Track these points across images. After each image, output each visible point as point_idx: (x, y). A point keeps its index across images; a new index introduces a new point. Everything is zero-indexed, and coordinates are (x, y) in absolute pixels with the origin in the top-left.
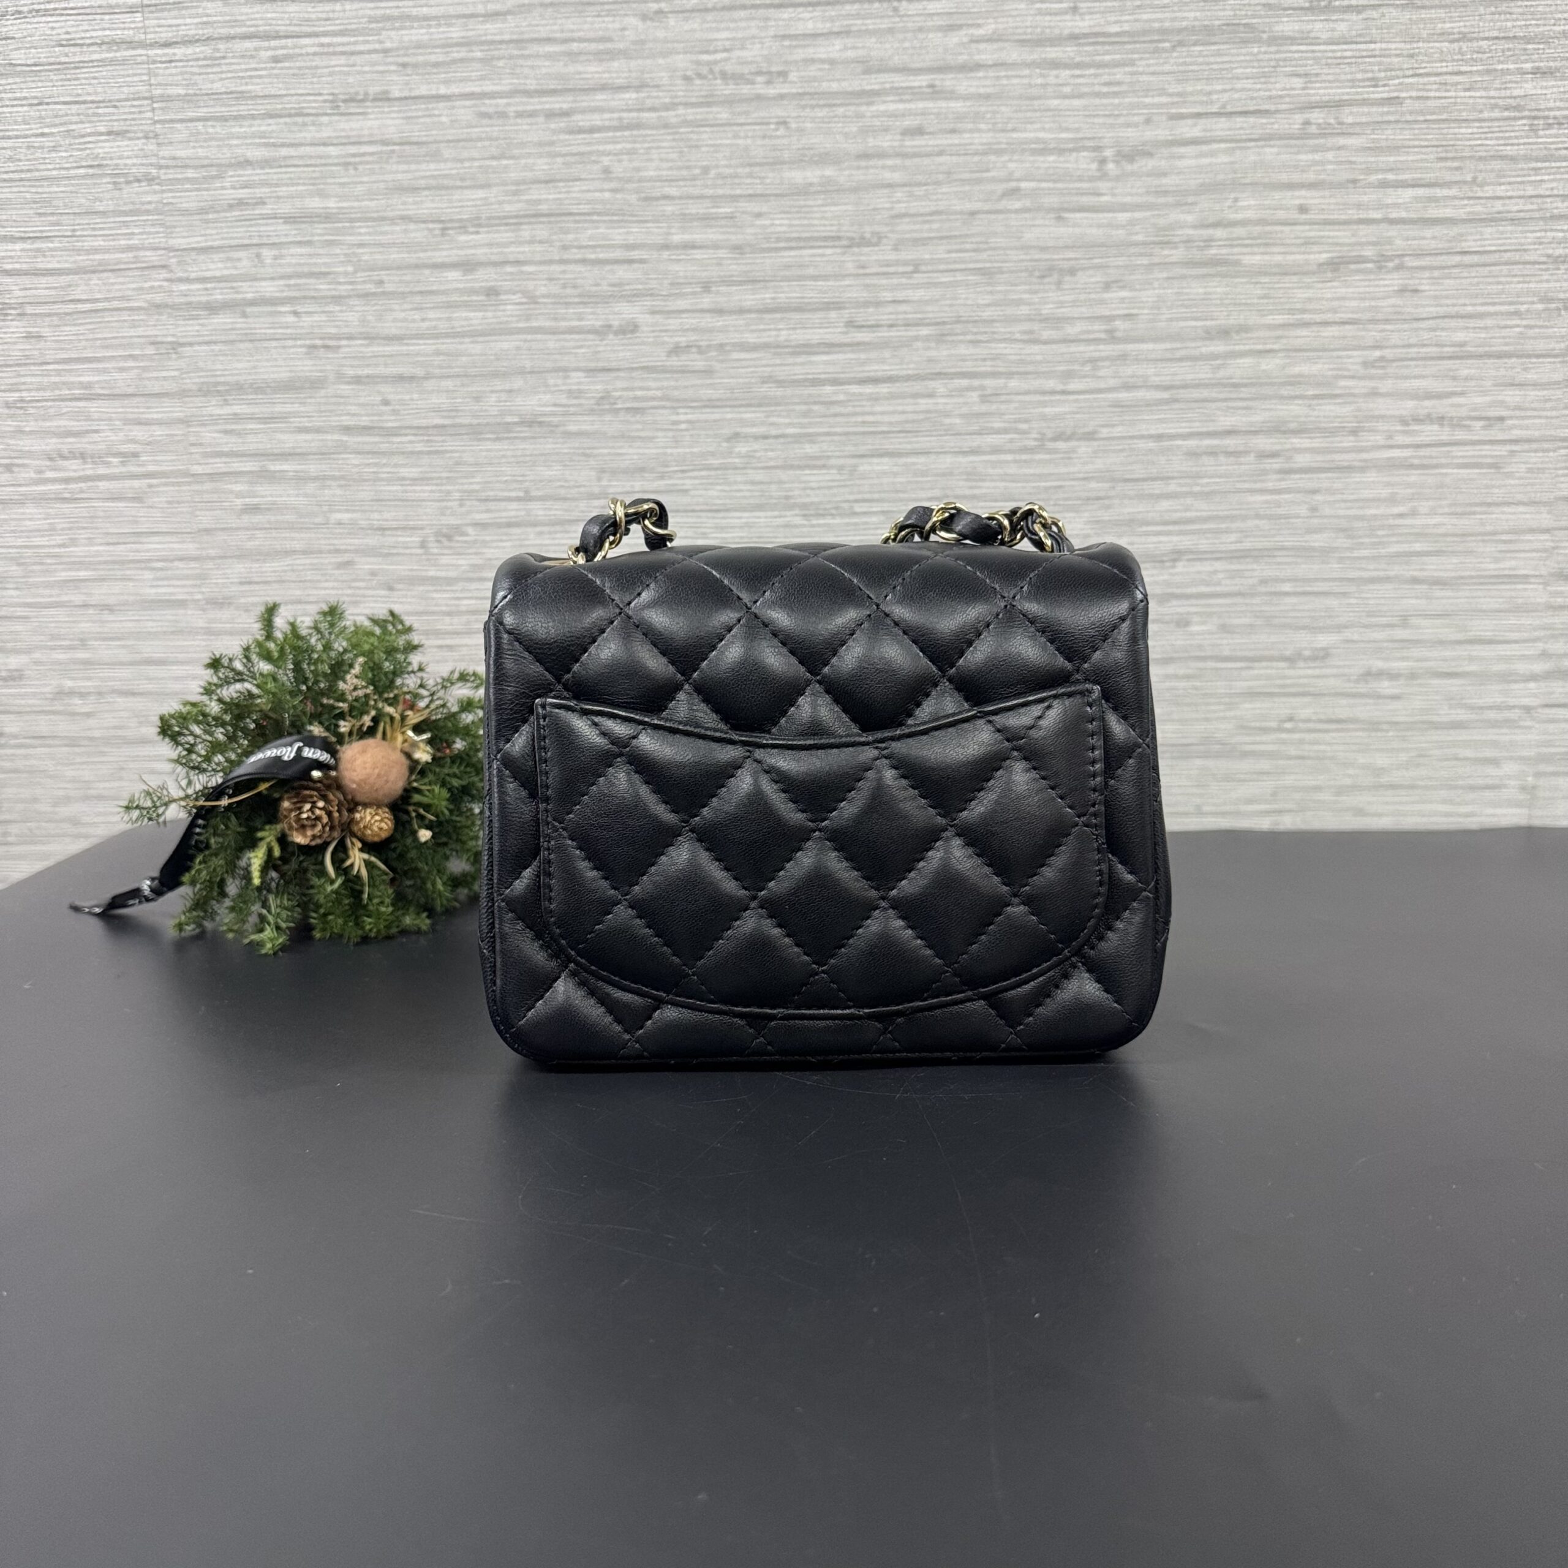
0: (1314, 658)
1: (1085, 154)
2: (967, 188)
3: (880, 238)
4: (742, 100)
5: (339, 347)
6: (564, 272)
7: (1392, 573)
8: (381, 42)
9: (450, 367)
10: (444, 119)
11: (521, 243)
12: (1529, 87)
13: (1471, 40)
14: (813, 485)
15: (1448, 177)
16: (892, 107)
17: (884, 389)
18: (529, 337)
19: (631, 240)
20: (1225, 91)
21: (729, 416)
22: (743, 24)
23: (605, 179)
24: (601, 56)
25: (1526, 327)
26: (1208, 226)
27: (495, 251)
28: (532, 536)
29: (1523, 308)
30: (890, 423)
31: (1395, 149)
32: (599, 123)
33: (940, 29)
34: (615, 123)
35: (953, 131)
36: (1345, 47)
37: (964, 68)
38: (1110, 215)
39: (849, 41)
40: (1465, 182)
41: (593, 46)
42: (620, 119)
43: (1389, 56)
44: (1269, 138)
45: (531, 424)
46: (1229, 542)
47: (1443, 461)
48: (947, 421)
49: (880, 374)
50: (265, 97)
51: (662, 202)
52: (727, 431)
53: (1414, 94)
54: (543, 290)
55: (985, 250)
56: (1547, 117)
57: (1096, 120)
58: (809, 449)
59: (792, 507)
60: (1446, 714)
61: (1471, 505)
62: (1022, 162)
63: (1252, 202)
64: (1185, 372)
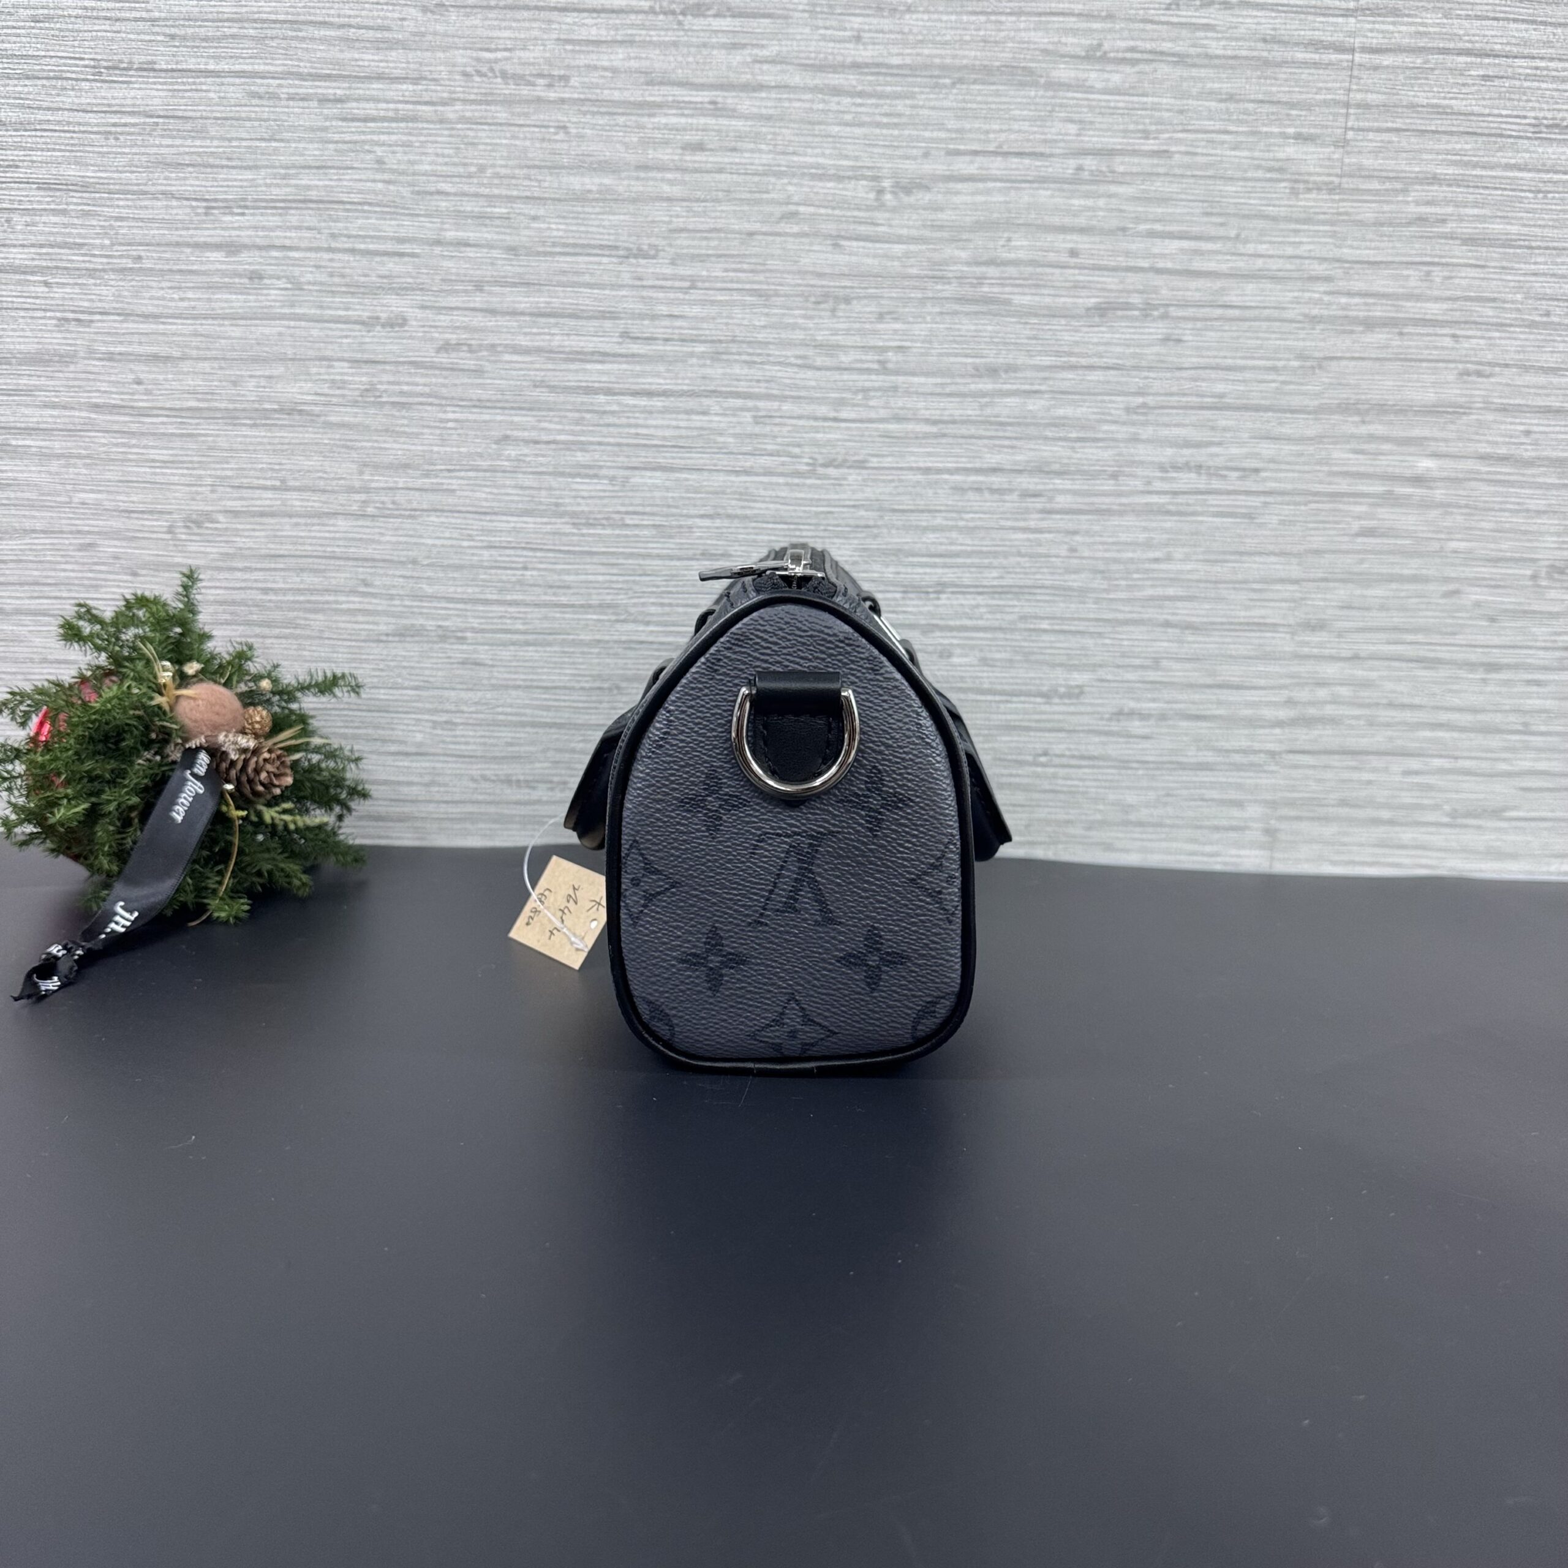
0: (1069, 695)
1: (864, 183)
2: (746, 208)
3: (657, 251)
4: (519, 102)
5: (92, 321)
6: (331, 260)
7: (1146, 616)
8: (148, 11)
9: (209, 349)
10: (212, 95)
11: (290, 228)
12: (1291, 150)
13: (1238, 101)
14: (585, 494)
15: (1213, 231)
16: (674, 120)
17: (658, 403)
18: (292, 323)
19: (403, 232)
20: (1001, 131)
21: (499, 418)
22: (523, 24)
23: (377, 170)
24: (379, 45)
25: (1284, 383)
26: (978, 264)
27: (261, 233)
28: (287, 527)
29: (1280, 364)
30: (664, 438)
31: (1164, 200)
32: (374, 113)
33: (723, 46)
34: (391, 114)
35: (734, 150)
36: (1117, 98)
37: (746, 87)
38: (887, 246)
39: (633, 51)
40: (1228, 238)
41: (371, 34)
42: (397, 110)
43: (1160, 110)
44: (1043, 180)
45: (290, 412)
46: (991, 577)
47: (1199, 509)
48: (721, 439)
49: (654, 387)
50: (22, 56)
51: (436, 197)
52: (496, 434)
53: (1183, 149)
54: (309, 277)
55: (762, 271)
56: (1307, 182)
57: (876, 150)
58: (581, 457)
59: (562, 515)
60: (1192, 755)
61: (1224, 553)
62: (802, 185)
63: (1025, 243)
64: (953, 408)
